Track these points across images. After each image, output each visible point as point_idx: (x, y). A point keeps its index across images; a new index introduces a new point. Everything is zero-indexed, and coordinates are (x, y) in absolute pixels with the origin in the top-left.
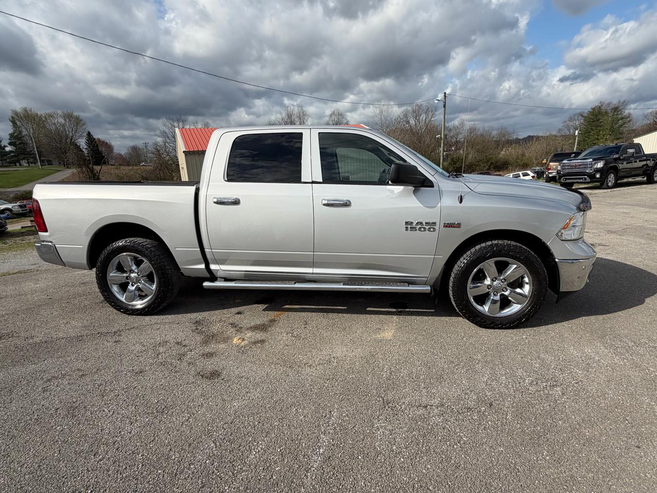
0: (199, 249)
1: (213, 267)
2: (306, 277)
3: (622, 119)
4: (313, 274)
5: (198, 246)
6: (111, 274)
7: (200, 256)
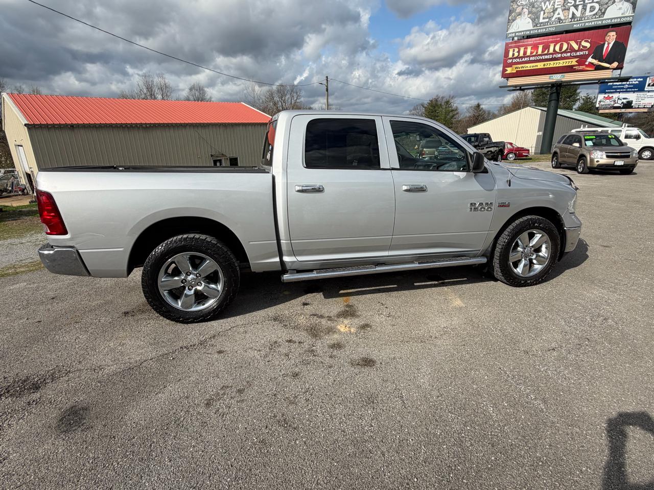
3: (452, 111)
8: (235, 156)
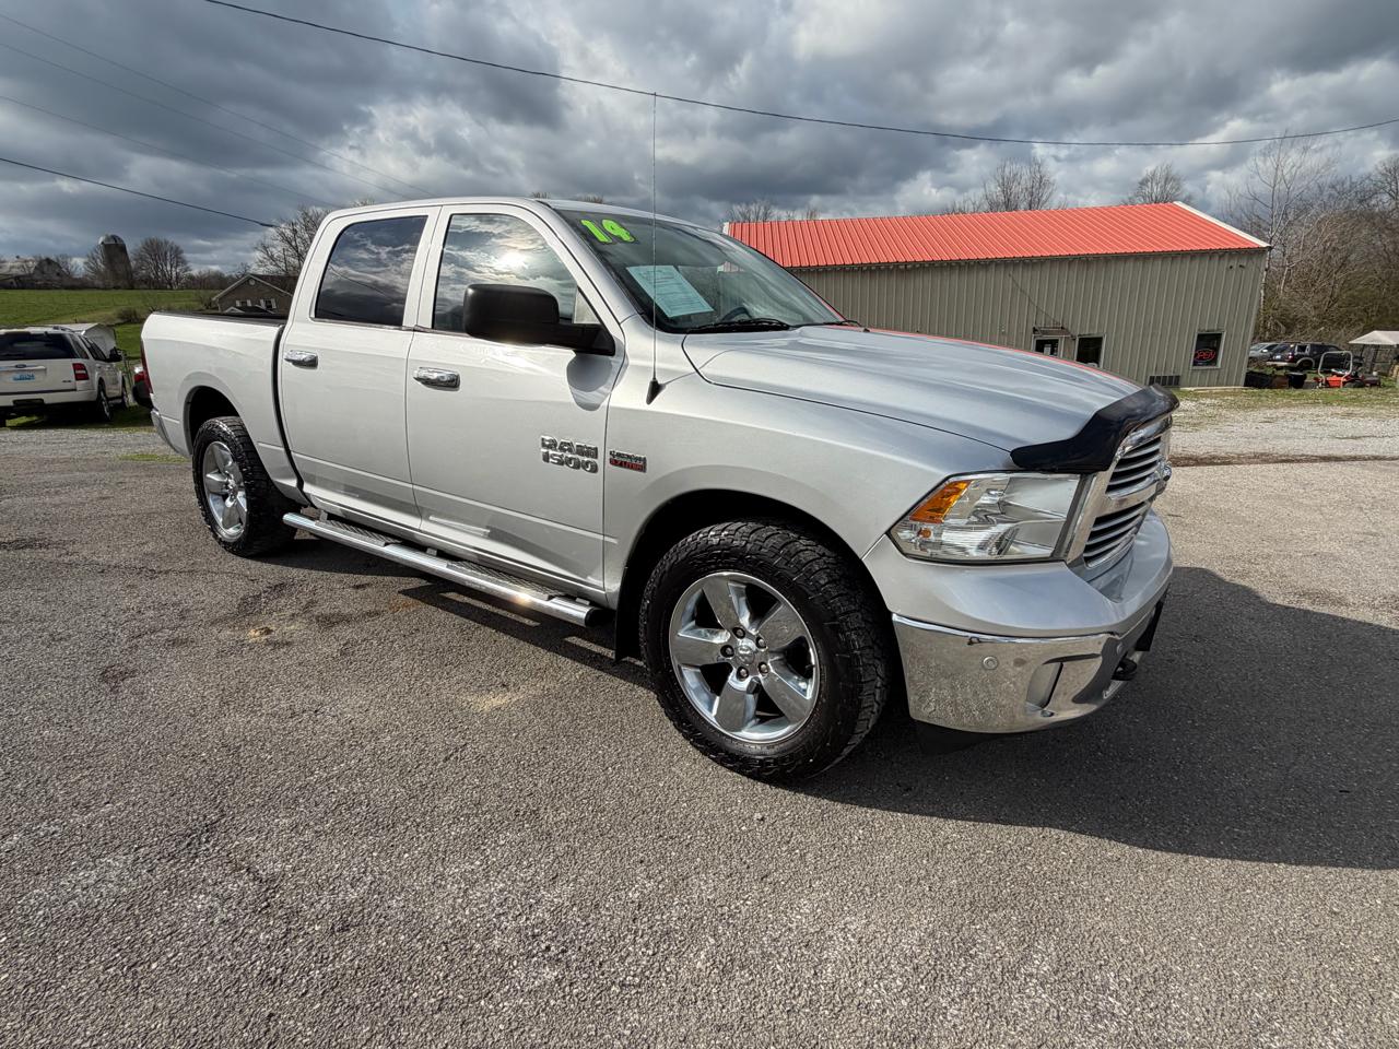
0: (283, 449)
1: (307, 488)
2: (417, 537)
4: (420, 531)
5: (280, 442)
6: (208, 476)
7: (287, 463)
8: (1095, 333)
